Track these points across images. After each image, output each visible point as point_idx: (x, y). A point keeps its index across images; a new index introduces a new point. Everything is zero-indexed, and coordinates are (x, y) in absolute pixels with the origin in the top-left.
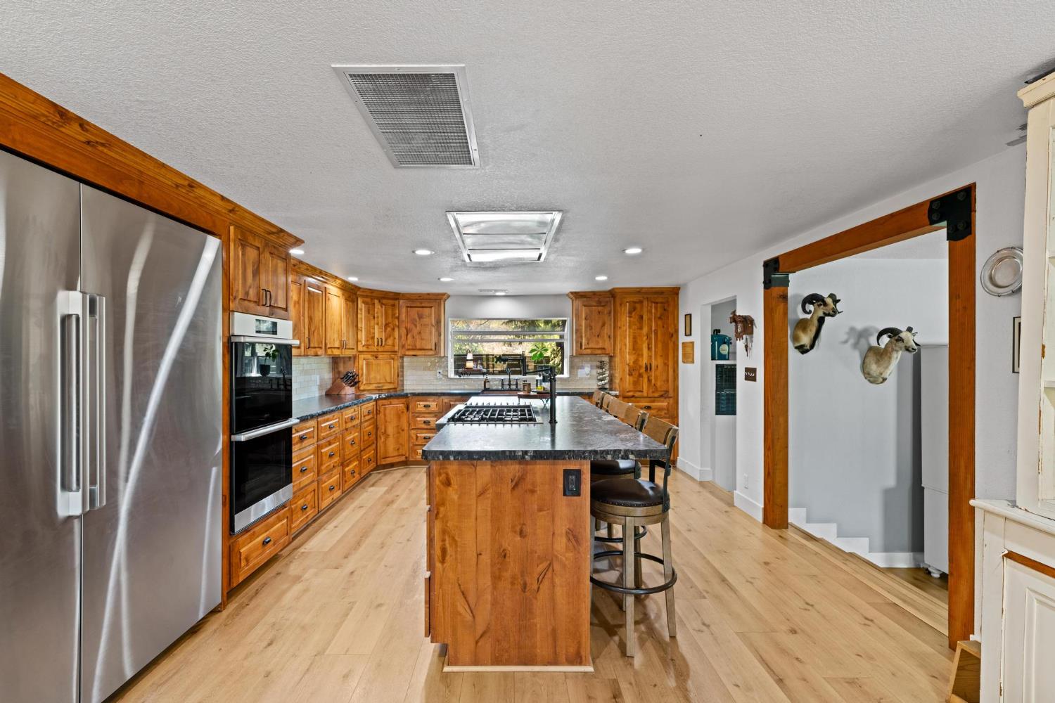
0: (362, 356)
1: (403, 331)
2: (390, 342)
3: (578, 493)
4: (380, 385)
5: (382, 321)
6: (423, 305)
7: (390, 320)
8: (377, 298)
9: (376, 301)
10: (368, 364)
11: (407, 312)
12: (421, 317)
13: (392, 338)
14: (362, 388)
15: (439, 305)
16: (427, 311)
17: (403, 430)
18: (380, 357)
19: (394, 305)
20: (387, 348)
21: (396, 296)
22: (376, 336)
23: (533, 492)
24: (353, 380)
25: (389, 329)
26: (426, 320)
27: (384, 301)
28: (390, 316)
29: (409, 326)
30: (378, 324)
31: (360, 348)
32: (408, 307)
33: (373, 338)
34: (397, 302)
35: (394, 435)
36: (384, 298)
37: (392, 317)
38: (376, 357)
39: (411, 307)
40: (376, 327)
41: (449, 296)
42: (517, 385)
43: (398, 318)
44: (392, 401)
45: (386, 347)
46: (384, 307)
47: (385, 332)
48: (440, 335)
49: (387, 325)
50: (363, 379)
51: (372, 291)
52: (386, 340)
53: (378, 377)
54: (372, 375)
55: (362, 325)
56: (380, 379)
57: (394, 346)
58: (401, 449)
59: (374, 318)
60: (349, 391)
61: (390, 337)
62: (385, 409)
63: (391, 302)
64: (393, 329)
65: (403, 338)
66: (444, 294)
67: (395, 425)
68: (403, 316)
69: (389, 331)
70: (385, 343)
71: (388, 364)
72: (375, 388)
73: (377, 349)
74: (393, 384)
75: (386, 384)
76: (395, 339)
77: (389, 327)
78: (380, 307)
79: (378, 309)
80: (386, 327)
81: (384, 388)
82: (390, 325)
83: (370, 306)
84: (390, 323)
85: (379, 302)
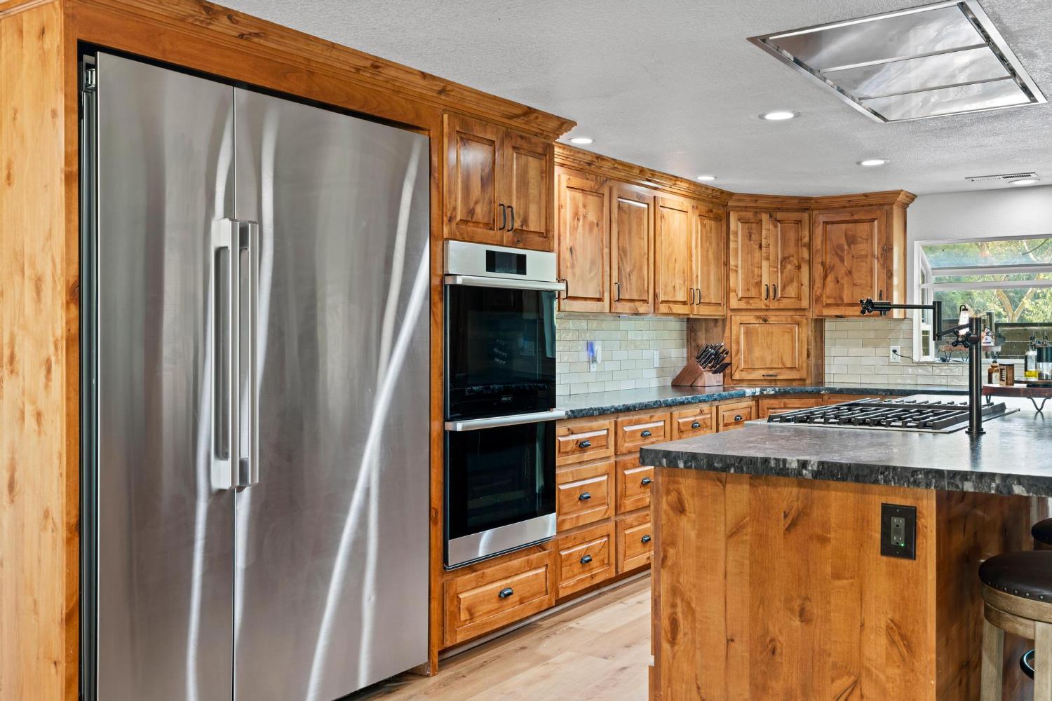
0: (737, 319)
1: (818, 270)
2: (792, 291)
3: (909, 552)
4: (771, 372)
5: (776, 251)
6: (856, 217)
7: (792, 250)
8: (766, 210)
9: (765, 217)
10: (748, 334)
11: (825, 232)
12: (851, 240)
13: (795, 284)
14: (737, 376)
15: (889, 217)
16: (862, 229)
18: (772, 319)
19: (798, 222)
20: (785, 303)
21: (805, 205)
22: (765, 281)
23: (824, 540)
24: (718, 361)
25: (789, 267)
26: (862, 248)
27: (779, 215)
28: (792, 243)
29: (829, 259)
30: (768, 259)
31: (734, 303)
32: (826, 223)
33: (759, 284)
34: (806, 216)
36: (779, 209)
37: (797, 245)
38: (765, 321)
39: (833, 223)
40: (765, 264)
41: (913, 197)
43: (809, 246)
45: (785, 301)
46: (779, 225)
47: (782, 272)
48: (890, 275)
49: (785, 260)
50: (739, 361)
51: (756, 198)
52: (784, 288)
53: (768, 358)
54: (757, 353)
55: (736, 261)
56: (772, 361)
57: (799, 298)
59: (760, 247)
60: (710, 381)
61: (792, 281)
63: (795, 216)
64: (799, 267)
65: (818, 284)
66: (898, 193)
68: (818, 242)
69: (790, 270)
70: (781, 294)
71: (789, 332)
72: (762, 378)
73: (766, 306)
74: (798, 370)
75: (783, 371)
76: (802, 285)
77: (789, 263)
78: (771, 227)
79: (769, 231)
80: (783, 263)
81: (779, 377)
82: (791, 259)
83: (752, 225)
84: (792, 256)
85: (771, 216)
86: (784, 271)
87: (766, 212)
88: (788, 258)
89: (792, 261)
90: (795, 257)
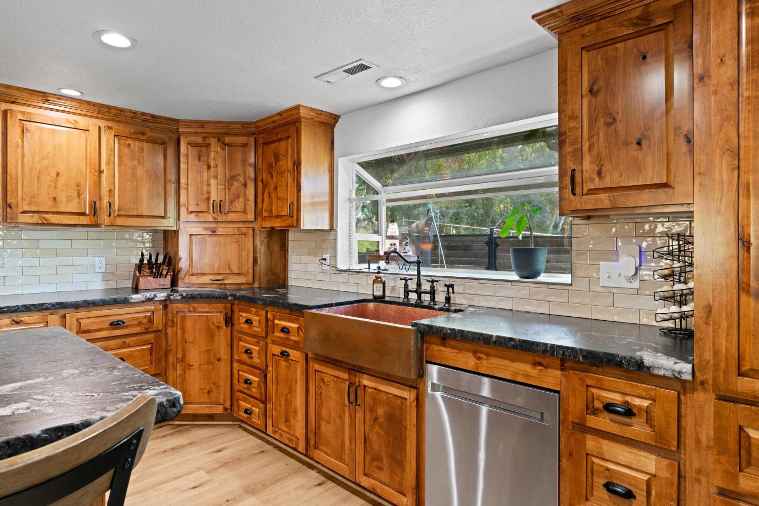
1: (260, 187)
2: (238, 205)
4: (219, 277)
5: (224, 171)
7: (238, 169)
8: (213, 135)
9: (213, 141)
11: (263, 152)
12: (277, 158)
13: (242, 200)
17: (219, 360)
18: (220, 231)
19: (244, 145)
20: (232, 216)
22: (213, 196)
25: (236, 184)
26: (282, 164)
27: (227, 139)
28: (238, 164)
29: (265, 177)
30: (216, 177)
31: (185, 217)
32: (264, 144)
33: (207, 199)
34: (252, 139)
35: (200, 365)
36: (227, 134)
37: (243, 165)
38: (214, 232)
39: (267, 143)
40: (213, 182)
42: (432, 293)
43: (254, 165)
44: (195, 305)
45: (232, 214)
46: (227, 148)
47: (229, 189)
48: (299, 188)
49: (232, 178)
52: (231, 203)
53: (216, 265)
56: (219, 267)
57: (245, 212)
58: (215, 391)
59: (209, 167)
61: (238, 197)
62: (184, 318)
63: (242, 140)
64: (245, 185)
65: (260, 199)
67: (203, 349)
68: (260, 162)
69: (237, 187)
70: (229, 208)
71: (236, 242)
72: (211, 282)
73: (214, 218)
74: (245, 275)
75: (231, 276)
76: (248, 200)
77: (237, 181)
78: (219, 149)
79: (215, 152)
80: (231, 181)
81: (226, 282)
82: (238, 177)
83: (201, 149)
84: (239, 175)
85: (219, 140)
86: (232, 188)
87: (214, 137)
88: (235, 176)
89: (239, 179)
90: (241, 175)
